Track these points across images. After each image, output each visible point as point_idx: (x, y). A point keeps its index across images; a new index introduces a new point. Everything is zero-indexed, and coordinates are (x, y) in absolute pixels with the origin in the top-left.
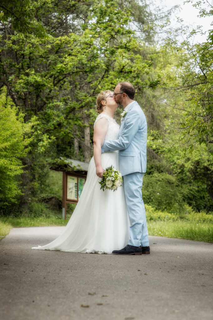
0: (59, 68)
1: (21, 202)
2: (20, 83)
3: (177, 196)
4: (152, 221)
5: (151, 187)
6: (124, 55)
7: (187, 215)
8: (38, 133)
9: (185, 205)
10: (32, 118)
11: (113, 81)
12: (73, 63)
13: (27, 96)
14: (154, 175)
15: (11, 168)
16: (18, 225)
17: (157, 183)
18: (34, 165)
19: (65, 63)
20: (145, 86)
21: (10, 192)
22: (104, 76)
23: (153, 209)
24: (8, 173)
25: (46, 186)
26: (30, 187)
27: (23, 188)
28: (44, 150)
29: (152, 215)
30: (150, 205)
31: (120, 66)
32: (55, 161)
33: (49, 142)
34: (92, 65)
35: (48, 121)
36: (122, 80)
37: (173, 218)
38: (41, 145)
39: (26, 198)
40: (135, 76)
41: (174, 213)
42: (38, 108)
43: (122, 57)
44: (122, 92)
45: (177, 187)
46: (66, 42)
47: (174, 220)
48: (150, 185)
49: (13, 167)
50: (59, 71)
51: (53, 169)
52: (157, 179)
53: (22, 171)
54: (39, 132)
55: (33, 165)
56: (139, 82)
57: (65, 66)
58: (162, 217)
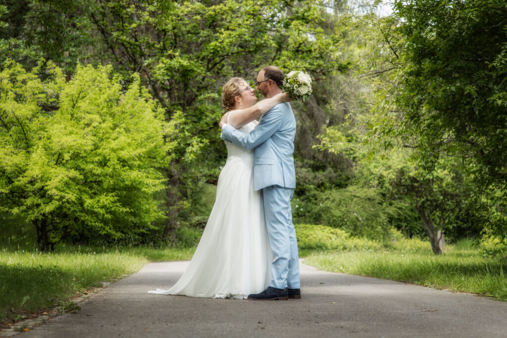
0: (212, 48)
1: (166, 228)
2: (160, 69)
3: (380, 217)
4: (346, 251)
5: (345, 205)
6: (301, 28)
7: (394, 242)
8: (185, 135)
9: (392, 230)
10: (175, 114)
11: (286, 64)
12: (231, 40)
13: (173, 86)
14: (347, 189)
15: (148, 182)
16: (160, 258)
17: (352, 200)
18: (184, 177)
19: (220, 40)
20: (331, 69)
21: (146, 216)
22: (275, 57)
23: (347, 234)
24: (143, 189)
25: (201, 205)
26: (178, 207)
27: (168, 208)
28: (194, 157)
29: (345, 244)
30: (343, 229)
31: (295, 43)
32: (212, 173)
33: (200, 147)
34: (257, 42)
35: (200, 119)
36: (298, 62)
37: (375, 247)
38: (190, 151)
39: (173, 222)
40: (318, 56)
41: (376, 240)
42: (187, 102)
43: (297, 31)
44: (267, 79)
45: (379, 205)
46: (222, 12)
47: (376, 250)
48: (342, 202)
49: (149, 181)
50: (212, 51)
51: (211, 183)
52: (353, 194)
53: (164, 187)
54: (187, 134)
55: (182, 178)
56: (321, 65)
57: (220, 45)
58: (359, 246)
